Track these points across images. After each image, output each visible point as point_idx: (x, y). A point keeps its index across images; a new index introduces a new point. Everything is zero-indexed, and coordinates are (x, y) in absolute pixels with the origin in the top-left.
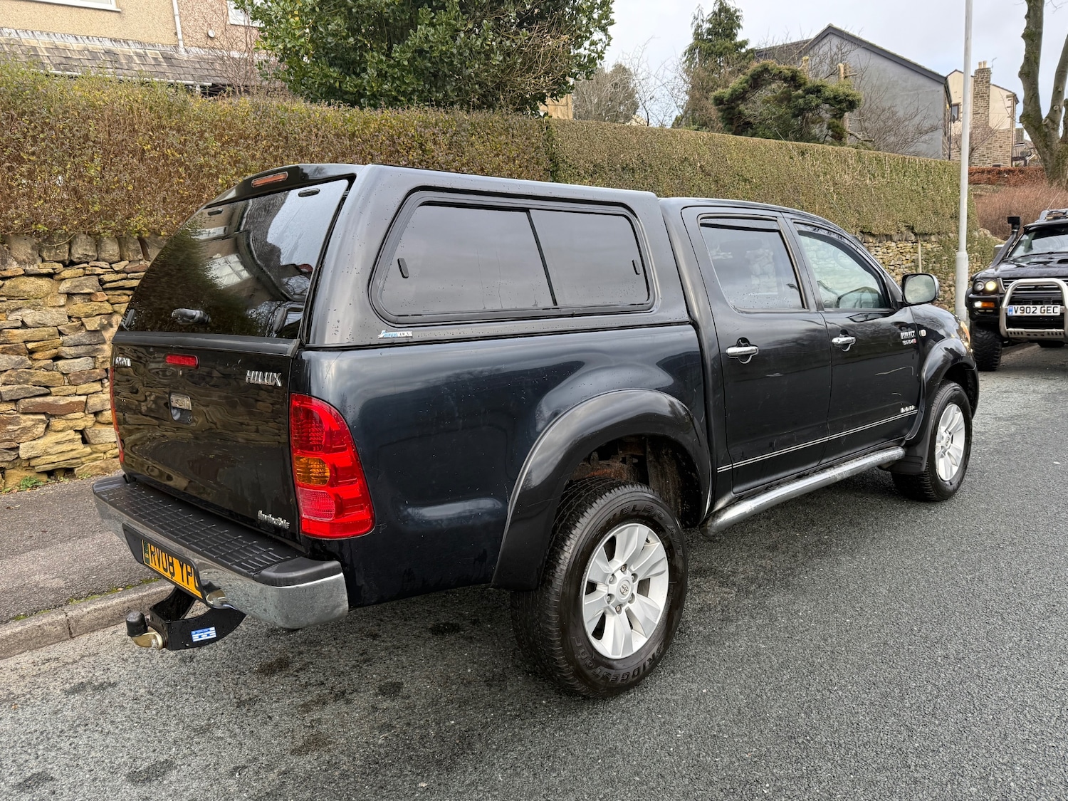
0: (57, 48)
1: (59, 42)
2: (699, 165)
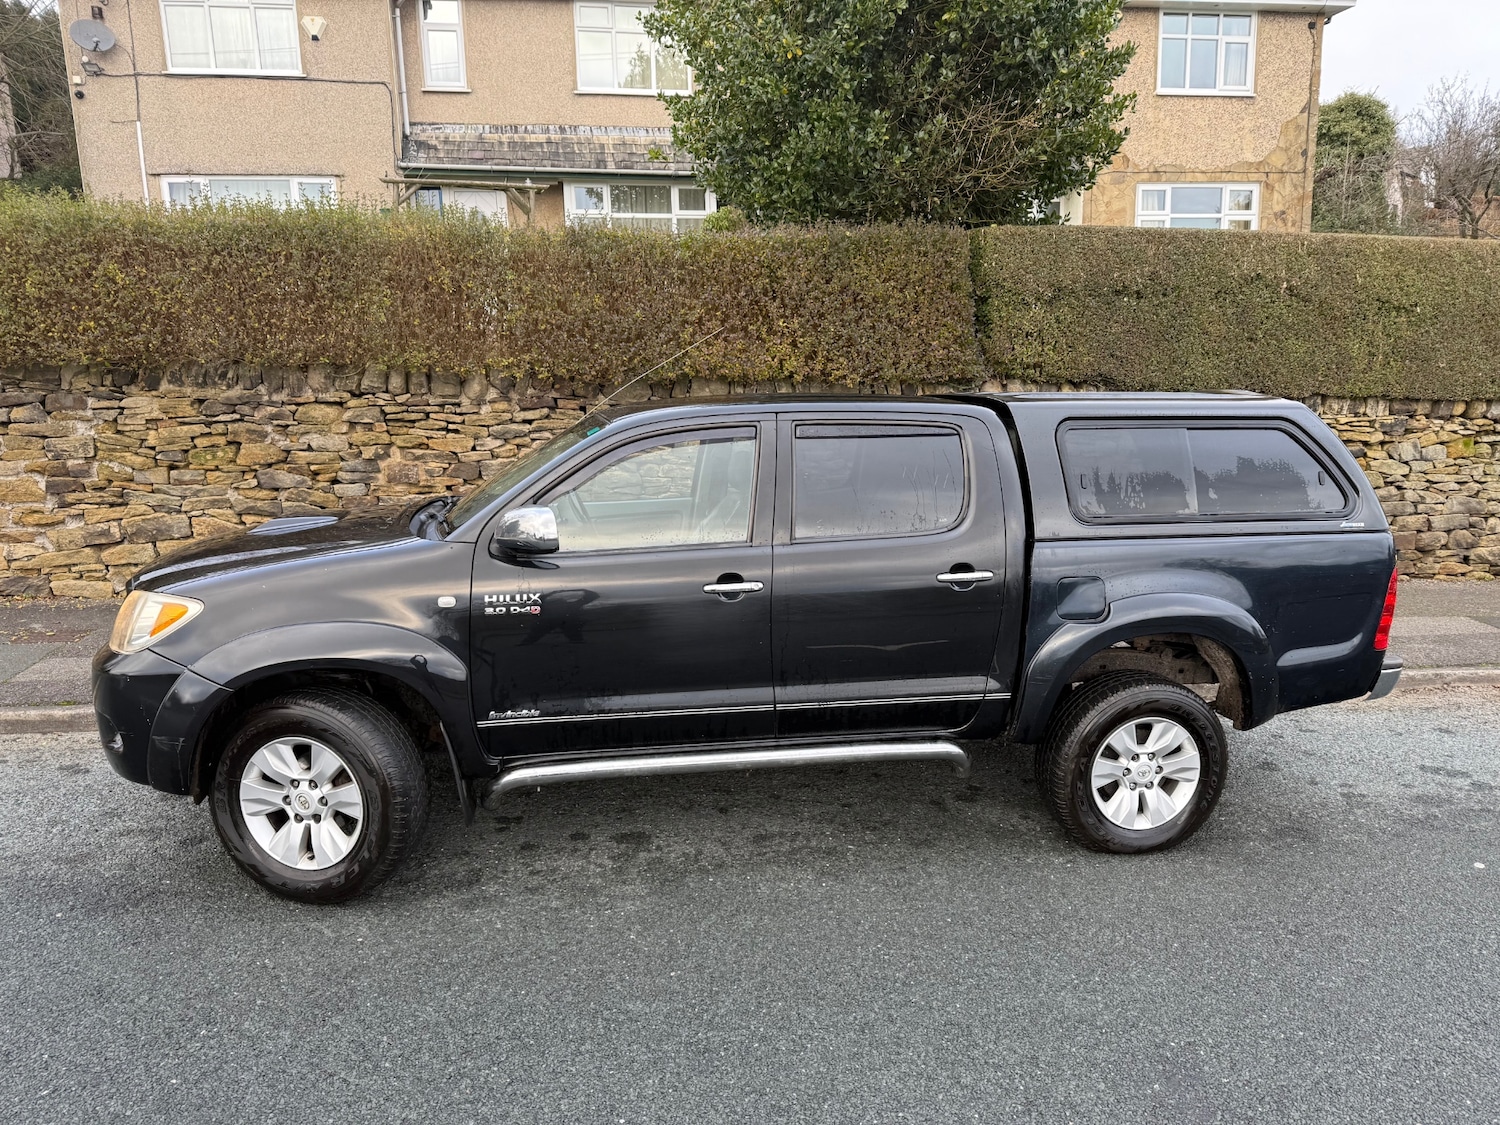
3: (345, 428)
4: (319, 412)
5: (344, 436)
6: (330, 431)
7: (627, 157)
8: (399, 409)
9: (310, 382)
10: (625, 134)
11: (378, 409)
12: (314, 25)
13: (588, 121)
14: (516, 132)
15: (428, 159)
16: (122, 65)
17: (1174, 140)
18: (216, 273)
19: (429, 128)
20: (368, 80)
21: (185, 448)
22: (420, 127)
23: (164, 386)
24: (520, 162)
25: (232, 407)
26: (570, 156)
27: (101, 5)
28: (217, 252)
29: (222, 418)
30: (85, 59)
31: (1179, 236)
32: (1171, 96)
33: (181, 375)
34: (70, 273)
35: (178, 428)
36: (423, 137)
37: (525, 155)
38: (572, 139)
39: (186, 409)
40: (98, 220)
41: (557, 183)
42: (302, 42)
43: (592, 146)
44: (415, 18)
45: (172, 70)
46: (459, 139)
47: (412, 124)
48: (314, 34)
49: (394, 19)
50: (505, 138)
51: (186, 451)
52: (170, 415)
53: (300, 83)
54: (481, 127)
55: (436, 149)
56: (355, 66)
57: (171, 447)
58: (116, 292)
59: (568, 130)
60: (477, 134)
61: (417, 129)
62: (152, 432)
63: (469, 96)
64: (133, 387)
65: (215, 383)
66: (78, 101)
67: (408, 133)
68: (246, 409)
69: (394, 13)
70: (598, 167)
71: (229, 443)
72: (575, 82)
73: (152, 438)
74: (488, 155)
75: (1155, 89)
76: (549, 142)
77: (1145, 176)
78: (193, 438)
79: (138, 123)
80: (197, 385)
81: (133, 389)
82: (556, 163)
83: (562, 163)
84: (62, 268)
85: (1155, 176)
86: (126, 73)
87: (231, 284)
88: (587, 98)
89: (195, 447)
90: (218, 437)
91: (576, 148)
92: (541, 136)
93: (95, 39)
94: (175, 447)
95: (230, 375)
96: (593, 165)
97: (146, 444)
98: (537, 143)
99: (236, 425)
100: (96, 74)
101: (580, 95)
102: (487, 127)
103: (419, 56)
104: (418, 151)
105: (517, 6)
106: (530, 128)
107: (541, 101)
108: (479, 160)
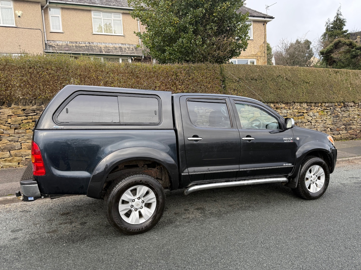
0: (106, 47)
1: (107, 45)
2: (285, 78)
7: (108, 50)
10: (106, 45)
12: (19, 13)
13: (96, 41)
14: (77, 43)
15: (53, 50)
19: (52, 42)
20: (35, 28)
21: (20, 123)
22: (49, 41)
23: (13, 106)
24: (79, 51)
25: (34, 111)
26: (92, 50)
29: (31, 114)
33: (18, 103)
35: (18, 118)
36: (50, 44)
37: (80, 49)
38: (92, 45)
39: (20, 112)
42: (15, 17)
43: (98, 47)
46: (61, 45)
47: (47, 41)
48: (19, 15)
49: (42, 13)
50: (74, 45)
51: (20, 124)
52: (15, 114)
53: (15, 28)
54: (67, 42)
55: (55, 47)
56: (31, 24)
57: (15, 123)
59: (91, 43)
60: (66, 44)
61: (49, 42)
62: (9, 119)
63: (63, 34)
64: (3, 106)
65: (28, 105)
67: (46, 43)
68: (38, 112)
69: (42, 11)
70: (100, 53)
71: (33, 121)
72: (92, 31)
73: (9, 121)
74: (70, 49)
76: (86, 46)
78: (22, 120)
80: (23, 105)
81: (3, 107)
82: (89, 51)
83: (90, 51)
88: (96, 35)
89: (23, 123)
90: (30, 120)
91: (94, 48)
92: (84, 44)
94: (17, 123)
95: (33, 102)
96: (99, 52)
97: (8, 122)
98: (83, 46)
99: (35, 116)
101: (94, 34)
102: (68, 42)
103: (49, 23)
104: (49, 48)
105: (76, 11)
106: (80, 42)
107: (83, 36)
108: (67, 50)
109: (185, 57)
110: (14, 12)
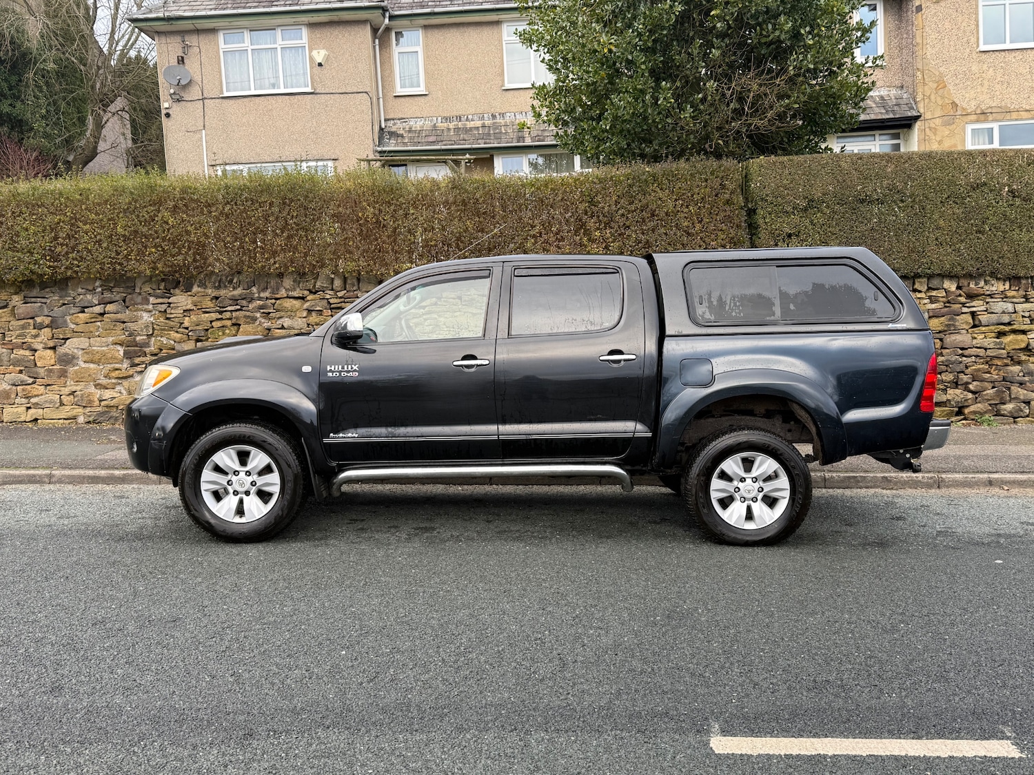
2: (1007, 189)
3: (305, 314)
4: (288, 304)
5: (304, 319)
6: (295, 316)
7: (540, 133)
8: (339, 300)
9: (284, 284)
11: (326, 301)
12: (319, 56)
13: (513, 109)
14: (460, 121)
15: (397, 144)
16: (195, 93)
17: (998, 87)
18: (227, 216)
19: (398, 122)
20: (355, 91)
21: (206, 328)
22: (392, 122)
23: (195, 289)
24: (462, 142)
25: (235, 301)
26: (498, 136)
27: (183, 55)
28: (228, 203)
29: (229, 308)
30: (172, 91)
31: (914, 156)
32: (993, 51)
33: (205, 282)
34: (143, 219)
35: (203, 315)
36: (394, 129)
37: (466, 137)
38: (501, 123)
39: (208, 303)
40: (160, 186)
41: (489, 156)
42: (311, 68)
43: (515, 127)
44: (390, 45)
45: (226, 94)
46: (419, 129)
47: (386, 120)
48: (320, 62)
49: (374, 47)
50: (452, 126)
51: (207, 330)
52: (198, 307)
53: (310, 96)
54: (435, 119)
55: (402, 136)
56: (347, 82)
57: (198, 328)
58: (168, 230)
59: (498, 116)
60: (432, 124)
61: (390, 123)
62: (187, 318)
63: (427, 97)
64: (177, 290)
65: (226, 286)
66: (167, 120)
67: (383, 126)
68: (244, 303)
69: (374, 42)
70: (518, 142)
71: (234, 325)
72: (503, 81)
73: (187, 322)
74: (439, 138)
75: (978, 46)
76: (483, 126)
77: (973, 117)
78: (211, 322)
79: (204, 131)
80: (215, 287)
81: (177, 291)
82: (488, 141)
83: (492, 141)
84: (138, 216)
85: (982, 117)
86: (197, 98)
87: (236, 222)
88: (512, 92)
89: (213, 327)
90: (227, 321)
91: (503, 129)
92: (478, 122)
93: (178, 78)
94: (200, 328)
95: (235, 281)
96: (515, 140)
97: (183, 325)
98: (475, 127)
99: (238, 313)
100: (178, 100)
101: (507, 90)
102: (440, 118)
103: (392, 71)
104: (389, 139)
105: (462, 29)
106: (470, 117)
107: (478, 97)
108: (433, 143)
109: (641, 144)
110: (310, 54)
